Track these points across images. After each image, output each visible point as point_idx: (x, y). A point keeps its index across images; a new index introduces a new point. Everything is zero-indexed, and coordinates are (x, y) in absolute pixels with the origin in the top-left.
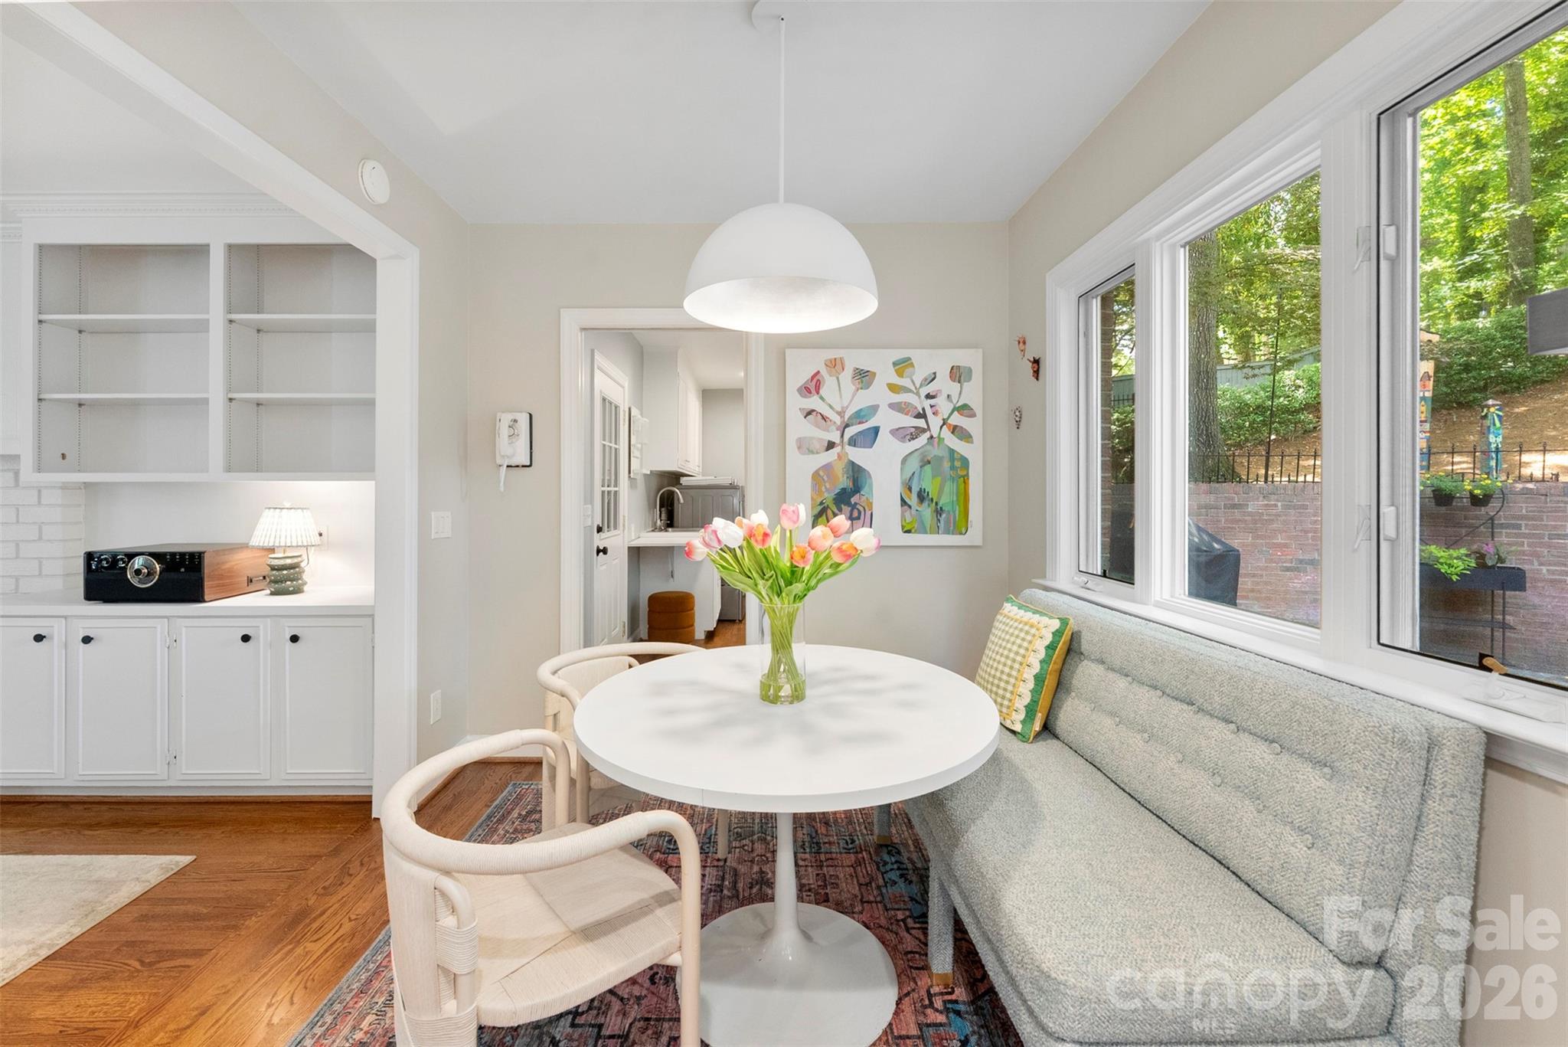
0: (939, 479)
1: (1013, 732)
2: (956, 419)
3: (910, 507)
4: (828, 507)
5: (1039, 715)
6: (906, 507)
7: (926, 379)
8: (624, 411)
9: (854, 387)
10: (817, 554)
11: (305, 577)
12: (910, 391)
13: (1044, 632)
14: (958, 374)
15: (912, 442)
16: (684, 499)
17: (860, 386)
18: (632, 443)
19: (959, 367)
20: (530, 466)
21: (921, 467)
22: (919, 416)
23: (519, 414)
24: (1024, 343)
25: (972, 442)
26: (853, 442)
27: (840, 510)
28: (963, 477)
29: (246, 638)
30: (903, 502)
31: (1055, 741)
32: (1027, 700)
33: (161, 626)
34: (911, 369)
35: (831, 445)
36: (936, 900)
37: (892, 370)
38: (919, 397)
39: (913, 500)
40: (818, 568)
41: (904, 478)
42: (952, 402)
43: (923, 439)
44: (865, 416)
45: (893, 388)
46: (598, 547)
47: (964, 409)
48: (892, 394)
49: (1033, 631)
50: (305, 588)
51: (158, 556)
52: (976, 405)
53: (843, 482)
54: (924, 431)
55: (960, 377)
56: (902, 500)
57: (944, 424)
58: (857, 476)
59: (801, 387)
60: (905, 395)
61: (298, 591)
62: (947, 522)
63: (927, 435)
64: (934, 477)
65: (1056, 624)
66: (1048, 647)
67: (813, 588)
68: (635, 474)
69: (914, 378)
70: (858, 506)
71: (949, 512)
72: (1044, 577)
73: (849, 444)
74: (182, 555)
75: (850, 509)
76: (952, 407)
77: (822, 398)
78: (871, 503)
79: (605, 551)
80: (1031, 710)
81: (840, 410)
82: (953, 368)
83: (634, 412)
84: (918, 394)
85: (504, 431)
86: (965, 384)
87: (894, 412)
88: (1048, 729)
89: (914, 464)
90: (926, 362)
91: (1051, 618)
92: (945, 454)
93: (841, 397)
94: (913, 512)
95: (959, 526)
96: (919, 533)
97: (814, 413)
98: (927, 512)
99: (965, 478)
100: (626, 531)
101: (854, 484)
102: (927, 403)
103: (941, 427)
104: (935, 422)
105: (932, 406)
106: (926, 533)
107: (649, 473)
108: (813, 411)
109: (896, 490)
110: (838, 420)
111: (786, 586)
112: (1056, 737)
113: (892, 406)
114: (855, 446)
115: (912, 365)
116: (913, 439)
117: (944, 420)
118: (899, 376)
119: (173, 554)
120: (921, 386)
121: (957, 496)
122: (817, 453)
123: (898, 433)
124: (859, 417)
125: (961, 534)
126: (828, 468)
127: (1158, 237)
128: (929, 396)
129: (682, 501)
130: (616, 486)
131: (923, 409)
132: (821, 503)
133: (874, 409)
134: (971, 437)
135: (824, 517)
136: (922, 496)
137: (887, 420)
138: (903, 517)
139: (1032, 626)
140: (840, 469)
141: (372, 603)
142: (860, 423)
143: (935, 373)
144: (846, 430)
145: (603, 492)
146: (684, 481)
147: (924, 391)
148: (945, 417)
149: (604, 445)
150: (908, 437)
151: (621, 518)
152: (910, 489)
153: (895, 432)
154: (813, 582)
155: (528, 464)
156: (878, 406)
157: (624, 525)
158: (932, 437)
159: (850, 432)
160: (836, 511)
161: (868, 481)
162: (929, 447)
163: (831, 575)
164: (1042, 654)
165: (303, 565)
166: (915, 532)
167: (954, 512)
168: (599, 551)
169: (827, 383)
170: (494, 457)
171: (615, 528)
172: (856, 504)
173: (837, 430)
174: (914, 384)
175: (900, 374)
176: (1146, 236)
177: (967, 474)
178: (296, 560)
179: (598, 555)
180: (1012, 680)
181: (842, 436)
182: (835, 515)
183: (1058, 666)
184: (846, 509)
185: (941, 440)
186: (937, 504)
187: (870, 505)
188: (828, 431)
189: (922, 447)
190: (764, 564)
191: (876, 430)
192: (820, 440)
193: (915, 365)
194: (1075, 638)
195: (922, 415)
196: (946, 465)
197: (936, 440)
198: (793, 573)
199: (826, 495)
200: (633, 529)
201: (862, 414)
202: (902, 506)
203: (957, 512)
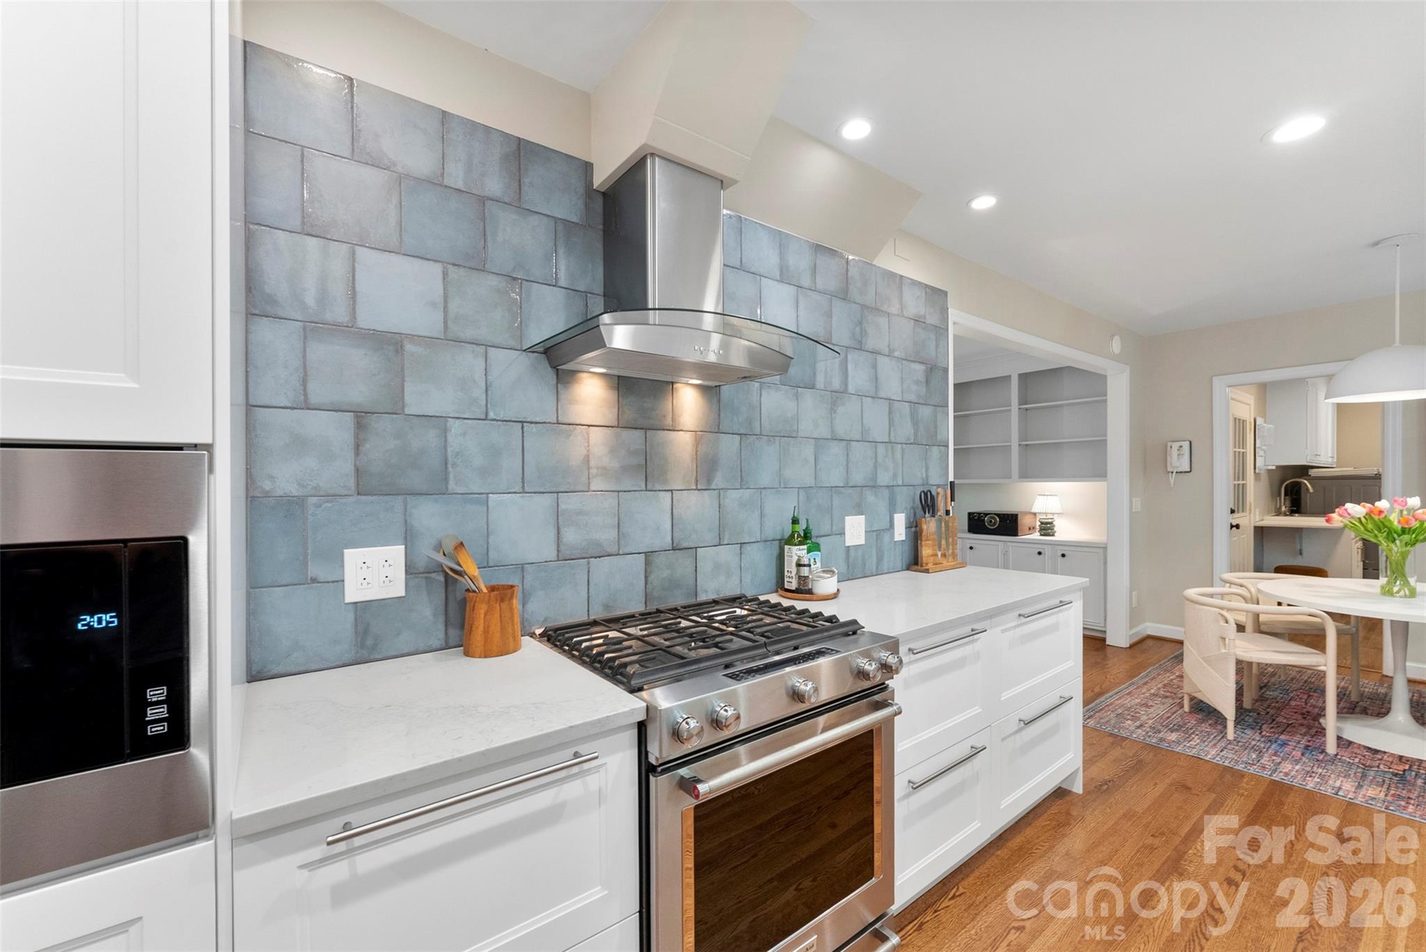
8: (1250, 423)
11: (1056, 529)
16: (1313, 487)
18: (1257, 446)
20: (1190, 472)
23: (1183, 442)
29: (1040, 553)
33: (1001, 545)
46: (1231, 524)
50: (1056, 534)
51: (998, 515)
61: (1053, 535)
68: (1260, 470)
74: (1008, 515)
79: (1237, 526)
83: (1259, 421)
85: (1175, 452)
100: (1252, 515)
107: (1274, 468)
111: (1398, 538)
119: (1004, 515)
129: (1311, 490)
130: (1243, 480)
141: (1105, 542)
145: (1235, 485)
146: (1312, 472)
149: (1235, 452)
151: (1248, 504)
155: (1189, 470)
157: (1250, 509)
165: (1054, 523)
168: (1232, 526)
170: (1166, 466)
171: (1243, 511)
178: (1050, 520)
179: (1231, 528)
200: (1257, 513)
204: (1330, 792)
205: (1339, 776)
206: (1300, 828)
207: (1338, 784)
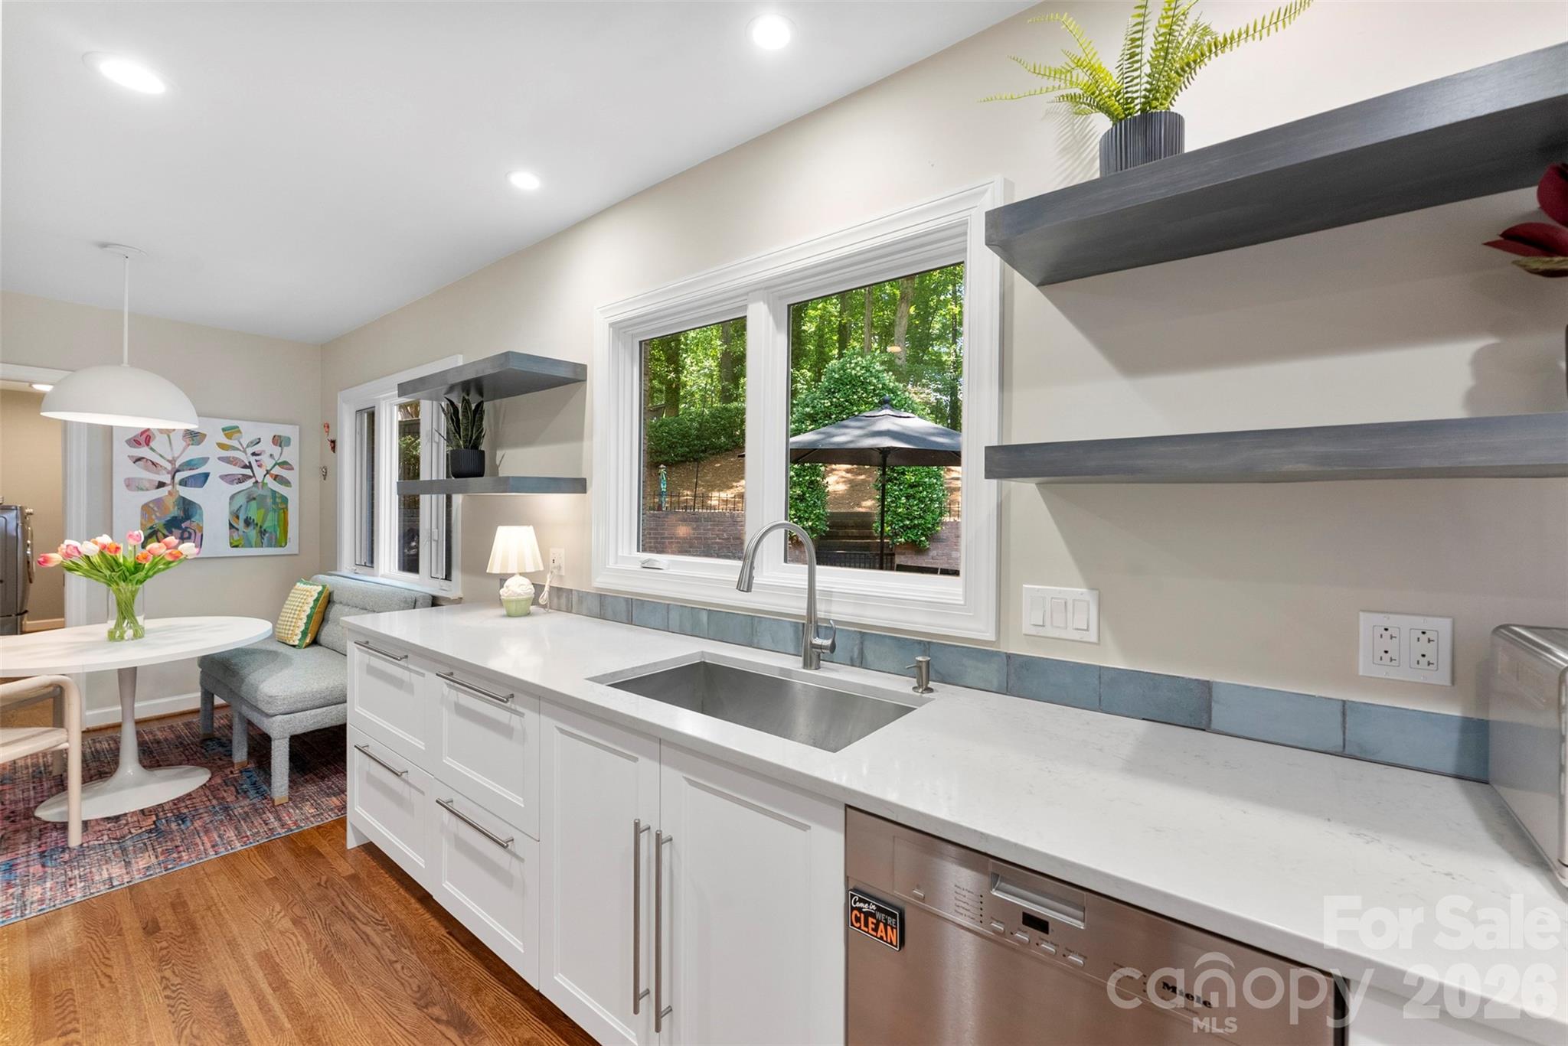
0: (262, 511)
1: (294, 646)
2: (277, 471)
3: (237, 529)
4: (158, 530)
5: (310, 635)
6: (234, 530)
7: (252, 442)
9: (184, 444)
10: (154, 558)
12: (238, 449)
13: (313, 593)
14: (278, 441)
15: (240, 484)
17: (191, 443)
19: (280, 437)
21: (248, 502)
22: (245, 467)
24: (328, 427)
25: (291, 486)
26: (184, 483)
27: (171, 533)
28: (283, 509)
30: (231, 526)
31: (319, 647)
32: (302, 628)
34: (238, 434)
35: (161, 485)
36: (237, 727)
37: (222, 434)
38: (246, 454)
39: (241, 525)
40: (154, 565)
41: (232, 508)
42: (274, 459)
43: (249, 483)
44: (196, 465)
45: (221, 446)
47: (284, 465)
48: (221, 450)
49: (308, 593)
52: (294, 460)
53: (174, 511)
54: (250, 477)
55: (281, 443)
56: (230, 524)
57: (267, 473)
58: (188, 509)
59: (131, 439)
60: (233, 452)
62: (270, 539)
63: (253, 480)
64: (258, 509)
65: (320, 588)
66: (315, 601)
67: (151, 577)
69: (241, 440)
70: (189, 530)
71: (271, 533)
72: (336, 570)
73: (180, 484)
75: (180, 531)
76: (274, 462)
77: (152, 449)
78: (202, 528)
80: (304, 634)
81: (170, 459)
82: (274, 437)
84: (245, 452)
86: (285, 448)
87: (223, 463)
88: (315, 642)
89: (241, 500)
90: (249, 431)
91: (318, 586)
92: (269, 494)
93: (172, 449)
94: (241, 533)
95: (280, 540)
96: (246, 547)
97: (145, 460)
98: (253, 533)
99: (285, 510)
101: (185, 514)
102: (253, 459)
103: (265, 476)
104: (259, 473)
105: (257, 461)
106: (252, 547)
108: (143, 458)
109: (225, 517)
110: (169, 467)
111: (131, 575)
112: (321, 645)
113: (220, 459)
114: (185, 486)
115: (239, 432)
116: (240, 482)
117: (267, 471)
118: (228, 438)
120: (248, 446)
121: (278, 521)
122: (147, 490)
123: (228, 478)
124: (189, 465)
125: (281, 546)
126: (158, 502)
127: (384, 399)
128: (254, 454)
131: (250, 463)
132: (151, 528)
133: (205, 460)
134: (289, 483)
135: (155, 538)
136: (248, 522)
137: (215, 468)
138: (231, 536)
139: (307, 591)
140: (170, 503)
142: (190, 469)
143: (260, 439)
144: (177, 474)
147: (250, 451)
148: (269, 469)
150: (236, 481)
152: (238, 517)
153: (223, 477)
154: (151, 573)
156: (209, 458)
158: (257, 482)
159: (179, 476)
160: (166, 533)
161: (198, 511)
162: (254, 489)
163: (164, 569)
164: (312, 604)
166: (242, 547)
167: (275, 532)
169: (157, 438)
172: (186, 528)
173: (168, 473)
174: (241, 445)
175: (228, 437)
176: (381, 396)
177: (287, 508)
180: (294, 620)
181: (173, 478)
182: (165, 536)
183: (322, 609)
184: (178, 532)
185: (264, 484)
186: (261, 527)
187: (201, 529)
188: (159, 474)
189: (249, 488)
190: (114, 563)
191: (206, 476)
192: (150, 481)
193: (242, 431)
194: (330, 594)
195: (250, 467)
196: (269, 501)
197: (261, 484)
198: (136, 568)
199: (156, 521)
201: (193, 463)
202: (230, 529)
203: (278, 533)
204: (104, 889)
205: (99, 865)
206: (102, 952)
207: (105, 875)
